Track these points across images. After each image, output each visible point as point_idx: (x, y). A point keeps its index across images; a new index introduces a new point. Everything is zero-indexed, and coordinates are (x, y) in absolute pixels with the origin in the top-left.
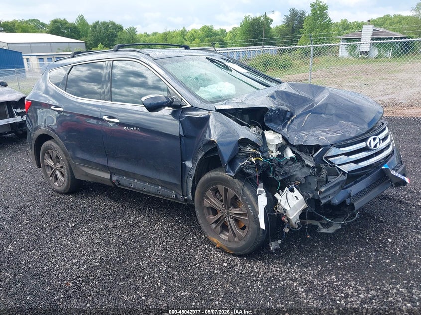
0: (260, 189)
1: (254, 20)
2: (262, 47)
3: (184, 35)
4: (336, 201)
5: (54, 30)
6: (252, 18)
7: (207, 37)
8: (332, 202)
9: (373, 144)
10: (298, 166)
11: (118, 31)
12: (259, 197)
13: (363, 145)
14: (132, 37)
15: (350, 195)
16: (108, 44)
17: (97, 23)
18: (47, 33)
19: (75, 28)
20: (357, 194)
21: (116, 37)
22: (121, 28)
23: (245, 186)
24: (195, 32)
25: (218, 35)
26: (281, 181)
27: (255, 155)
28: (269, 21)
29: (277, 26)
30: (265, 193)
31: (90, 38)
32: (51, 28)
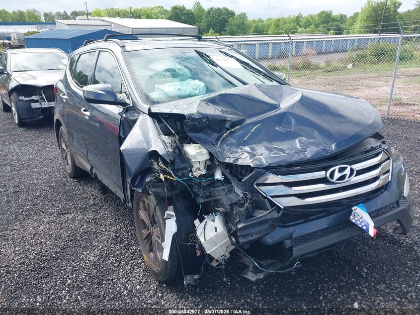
0: (170, 212)
1: (378, 4)
2: (378, 35)
3: (299, 21)
4: (270, 240)
5: (173, 16)
6: (375, 2)
7: (323, 23)
8: (263, 240)
9: (337, 175)
10: (224, 190)
11: (230, 17)
12: (167, 221)
13: (321, 174)
14: (243, 23)
15: (291, 236)
16: (219, 29)
17: (212, 9)
18: (166, 19)
19: (192, 13)
20: (302, 237)
21: (227, 22)
22: (233, 14)
23: (157, 206)
24: (311, 17)
25: (337, 21)
26: (203, 204)
27: (165, 173)
28: (397, 5)
29: (409, 11)
30: (175, 219)
31: (203, 24)
32: (170, 14)
